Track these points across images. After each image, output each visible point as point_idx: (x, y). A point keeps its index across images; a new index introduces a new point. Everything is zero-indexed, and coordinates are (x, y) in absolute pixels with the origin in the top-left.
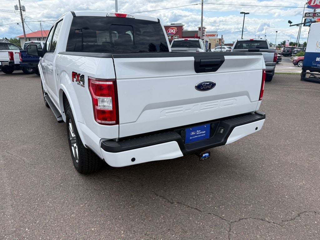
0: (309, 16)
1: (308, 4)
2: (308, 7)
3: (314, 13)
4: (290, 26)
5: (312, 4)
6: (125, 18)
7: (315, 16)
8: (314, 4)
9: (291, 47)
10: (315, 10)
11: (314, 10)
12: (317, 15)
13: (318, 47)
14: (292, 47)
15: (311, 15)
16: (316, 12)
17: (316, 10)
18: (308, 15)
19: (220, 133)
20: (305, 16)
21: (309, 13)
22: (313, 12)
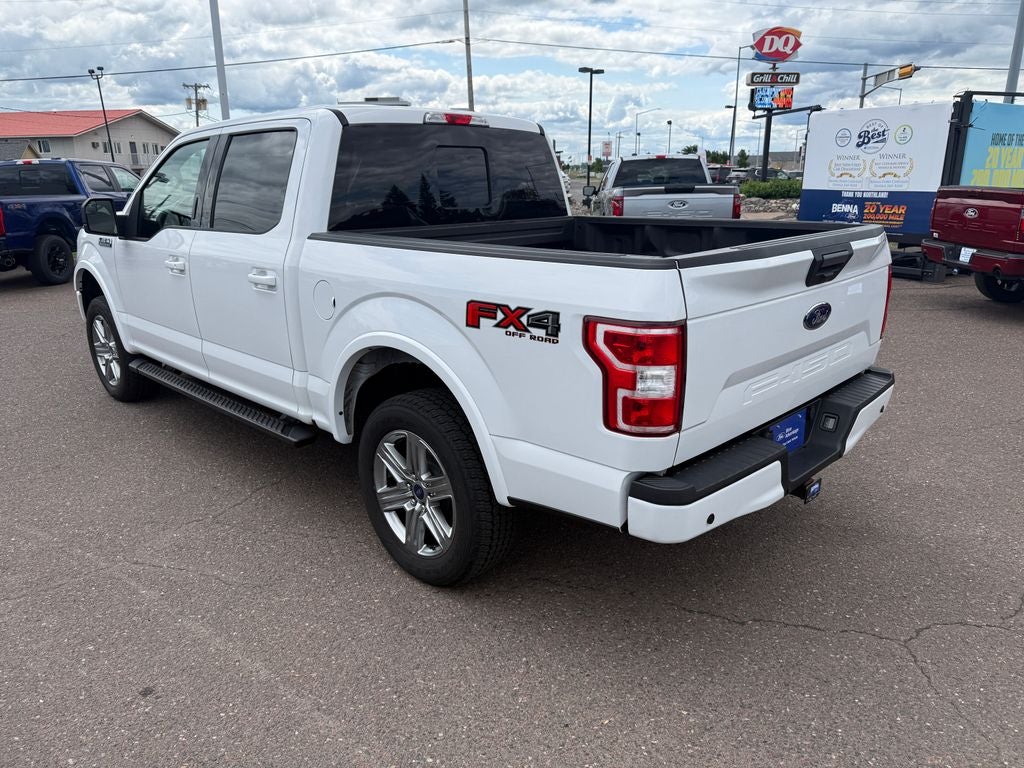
0: (762, 82)
1: (756, 50)
2: (759, 57)
3: (773, 74)
4: (754, 118)
5: (766, 49)
6: (468, 125)
7: (777, 82)
8: (770, 49)
9: (718, 166)
10: (774, 65)
11: (771, 66)
12: (782, 78)
13: (833, 175)
14: (721, 168)
15: (766, 79)
16: (777, 71)
17: (777, 66)
18: (759, 80)
19: (829, 431)
20: (753, 82)
21: (762, 74)
22: (771, 71)
